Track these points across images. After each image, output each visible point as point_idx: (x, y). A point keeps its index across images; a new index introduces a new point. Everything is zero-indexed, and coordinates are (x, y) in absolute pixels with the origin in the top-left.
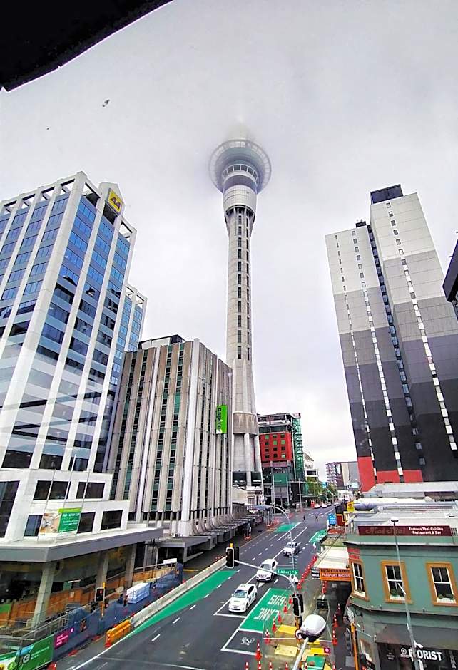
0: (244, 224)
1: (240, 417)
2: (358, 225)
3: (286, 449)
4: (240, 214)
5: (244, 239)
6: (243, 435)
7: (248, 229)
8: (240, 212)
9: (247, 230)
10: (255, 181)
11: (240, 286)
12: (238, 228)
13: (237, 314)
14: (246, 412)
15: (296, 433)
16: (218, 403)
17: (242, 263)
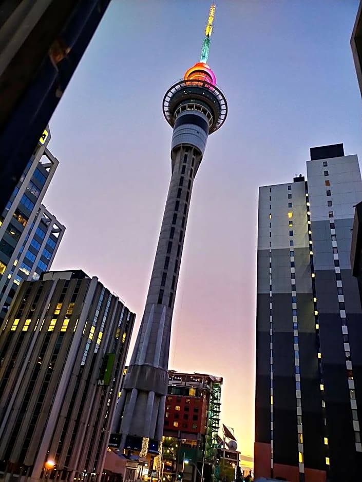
0: (189, 163)
1: (148, 371)
2: (296, 180)
3: (199, 418)
4: (187, 153)
5: (187, 178)
6: (147, 393)
7: (193, 168)
8: (187, 151)
9: (192, 170)
10: (208, 121)
11: (173, 226)
12: (182, 167)
13: (165, 255)
14: (157, 365)
15: (215, 401)
16: (107, 350)
17: (180, 203)
